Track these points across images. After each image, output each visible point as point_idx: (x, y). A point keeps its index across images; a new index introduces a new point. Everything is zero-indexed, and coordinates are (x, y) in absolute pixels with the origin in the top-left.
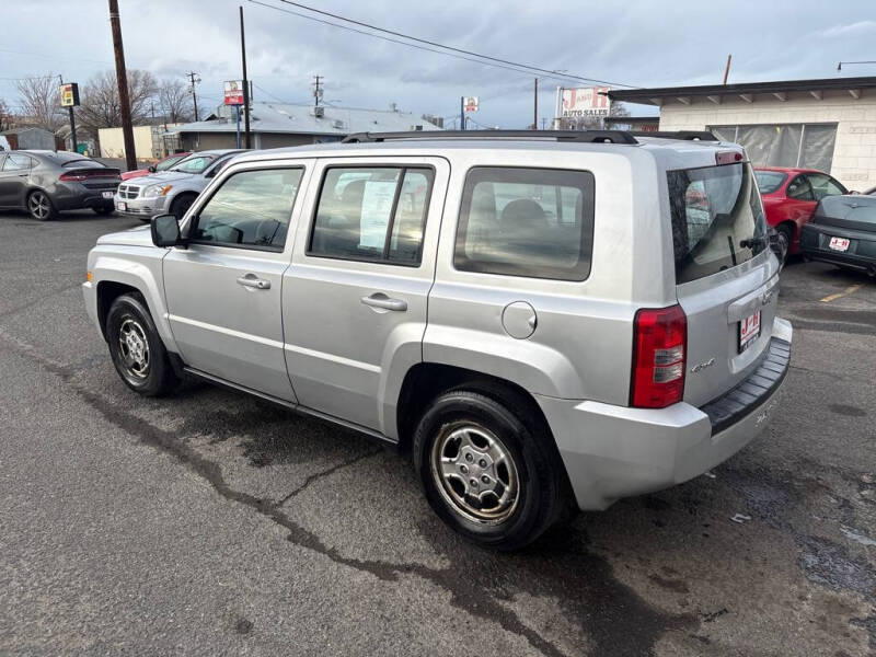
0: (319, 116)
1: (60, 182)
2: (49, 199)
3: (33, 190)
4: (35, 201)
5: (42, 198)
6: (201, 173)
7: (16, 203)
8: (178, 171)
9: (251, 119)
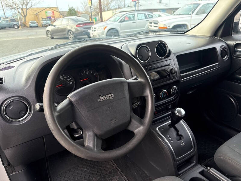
0: (160, 3)
1: (76, 27)
2: (73, 33)
3: (69, 30)
4: (70, 34)
5: (71, 33)
6: (117, 21)
7: (65, 35)
8: (110, 21)
9: (139, 5)
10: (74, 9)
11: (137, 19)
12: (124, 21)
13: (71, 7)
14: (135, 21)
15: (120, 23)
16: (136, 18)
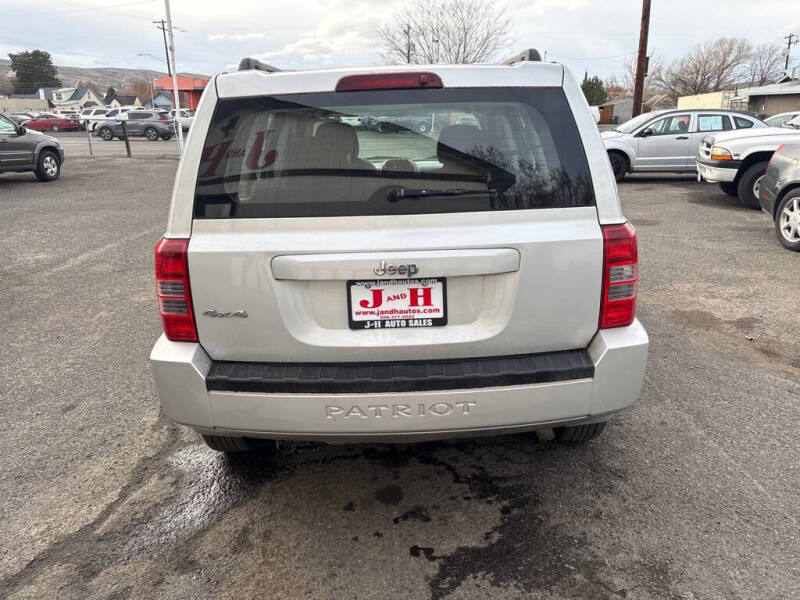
6: (632, 133)
10: (601, 83)
11: (695, 130)
12: (650, 133)
13: (591, 76)
14: (684, 135)
15: (637, 139)
16: (692, 127)
